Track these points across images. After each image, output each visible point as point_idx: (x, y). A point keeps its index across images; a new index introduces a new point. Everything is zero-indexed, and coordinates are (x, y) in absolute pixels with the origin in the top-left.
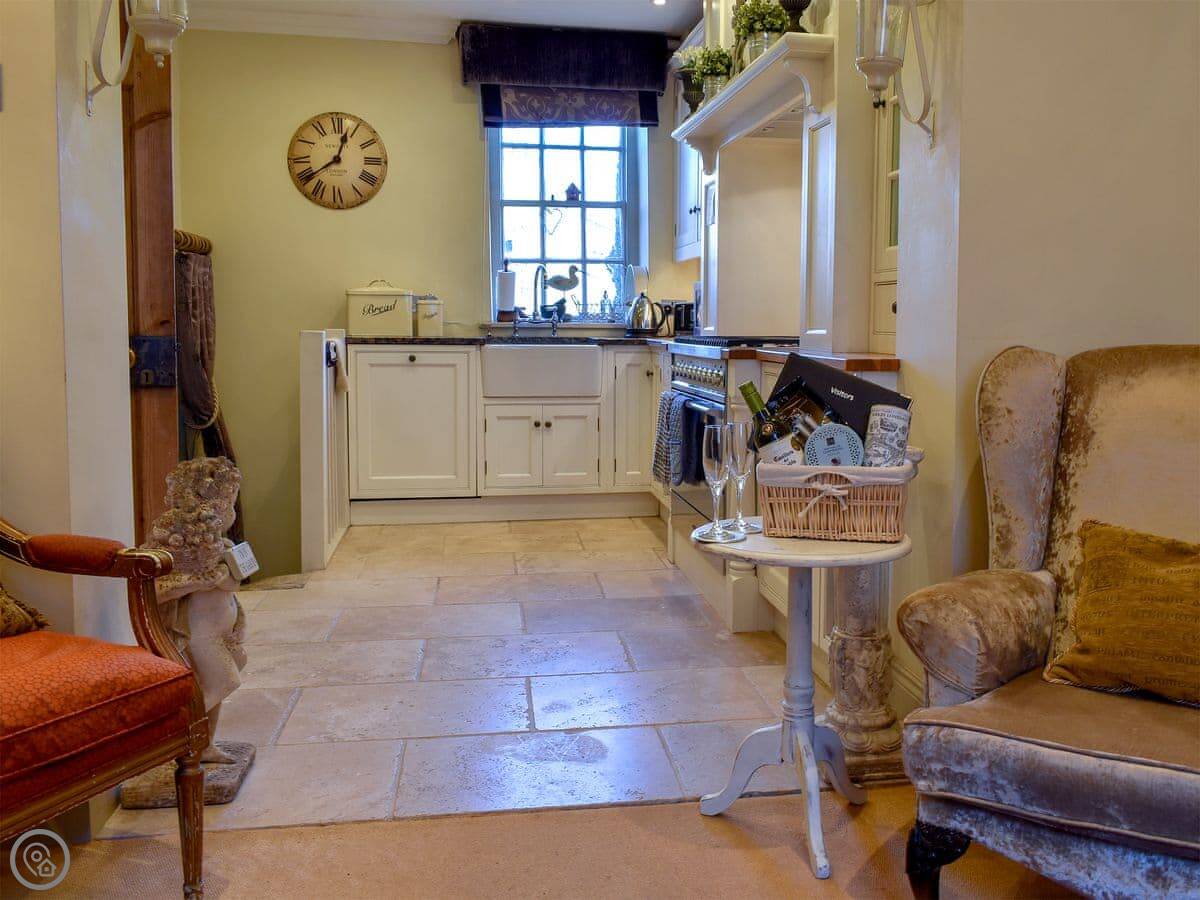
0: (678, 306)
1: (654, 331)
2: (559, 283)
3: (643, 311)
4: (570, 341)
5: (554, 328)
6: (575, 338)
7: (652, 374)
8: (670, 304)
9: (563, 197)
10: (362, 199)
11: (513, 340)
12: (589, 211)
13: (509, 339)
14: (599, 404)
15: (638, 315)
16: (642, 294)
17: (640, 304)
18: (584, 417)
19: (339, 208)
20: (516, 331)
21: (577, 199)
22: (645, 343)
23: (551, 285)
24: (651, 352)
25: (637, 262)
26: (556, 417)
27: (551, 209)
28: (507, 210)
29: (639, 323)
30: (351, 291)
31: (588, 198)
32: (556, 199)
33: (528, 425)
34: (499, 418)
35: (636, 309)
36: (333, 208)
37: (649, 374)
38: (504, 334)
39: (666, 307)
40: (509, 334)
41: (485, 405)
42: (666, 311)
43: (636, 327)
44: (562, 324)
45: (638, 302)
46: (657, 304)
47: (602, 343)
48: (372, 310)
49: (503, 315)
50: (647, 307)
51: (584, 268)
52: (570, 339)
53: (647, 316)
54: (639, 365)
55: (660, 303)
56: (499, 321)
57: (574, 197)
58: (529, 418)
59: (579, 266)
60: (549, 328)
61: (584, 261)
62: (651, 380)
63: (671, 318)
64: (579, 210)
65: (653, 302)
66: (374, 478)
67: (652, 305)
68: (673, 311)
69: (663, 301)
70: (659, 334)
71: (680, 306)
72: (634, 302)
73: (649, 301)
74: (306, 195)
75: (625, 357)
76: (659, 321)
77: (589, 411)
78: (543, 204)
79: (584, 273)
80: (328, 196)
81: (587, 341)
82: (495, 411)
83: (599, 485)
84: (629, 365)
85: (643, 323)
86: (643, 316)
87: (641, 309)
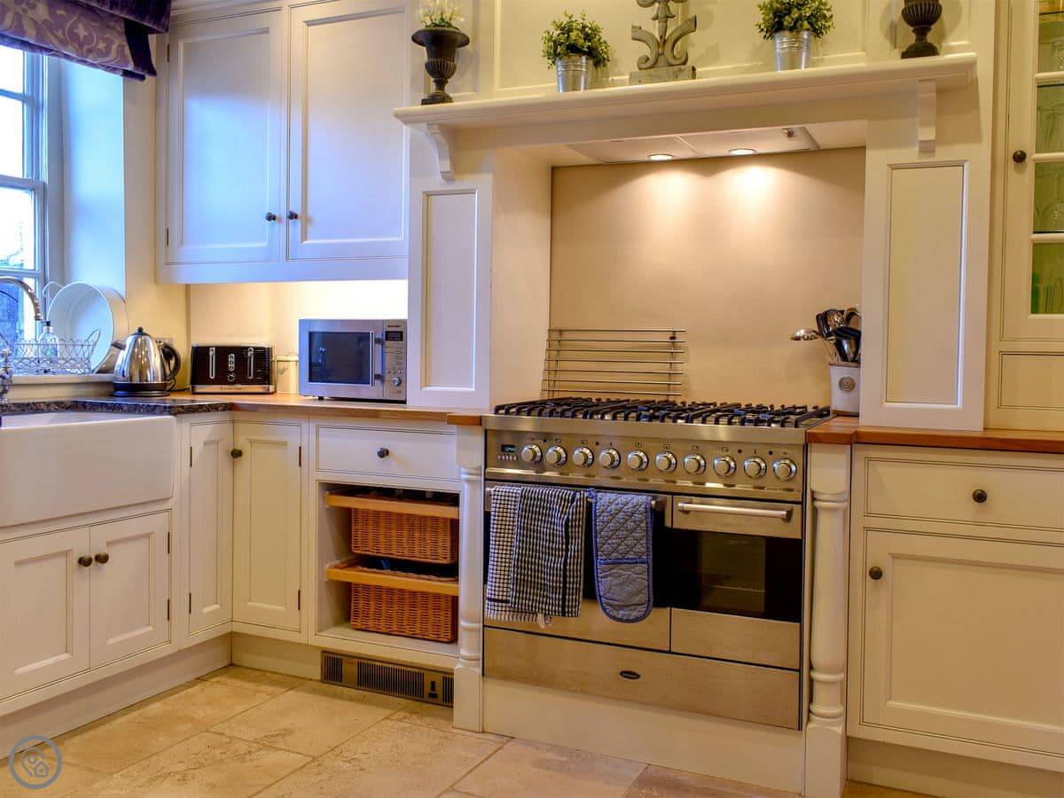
1: (166, 387)
3: (146, 356)
14: (167, 510)
15: (139, 362)
16: (140, 331)
17: (140, 346)
18: (147, 536)
24: (234, 421)
26: (109, 543)
29: (142, 374)
33: (70, 564)
35: (133, 354)
37: (235, 454)
45: (135, 343)
50: (152, 348)
53: (154, 363)
54: (218, 442)
58: (73, 551)
72: (129, 341)
73: (153, 340)
77: (156, 524)
83: (170, 641)
85: (148, 373)
86: (148, 360)
87: (143, 353)
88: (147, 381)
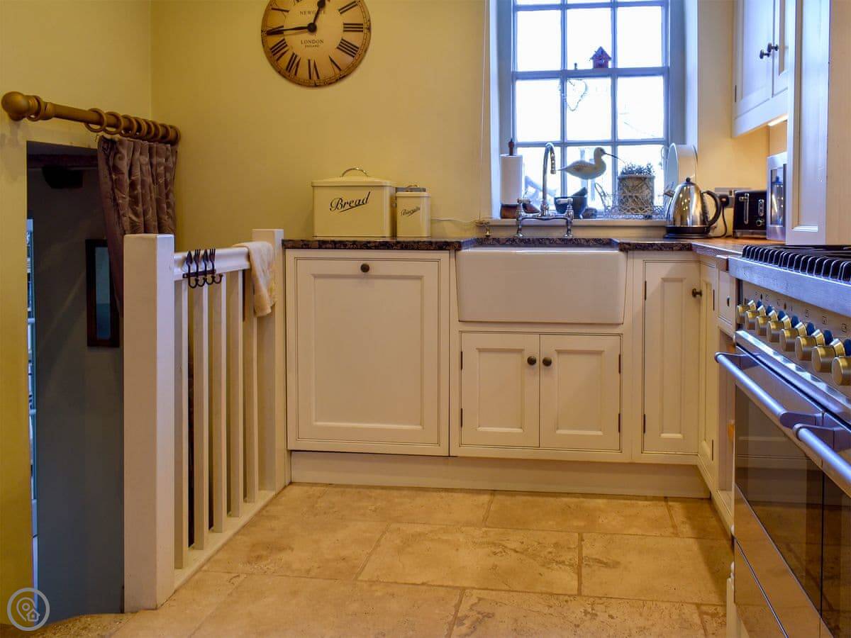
0: (738, 195)
1: (705, 231)
2: (580, 169)
3: (688, 204)
4: (587, 243)
5: (568, 226)
6: (596, 240)
7: (700, 293)
8: (728, 193)
9: (589, 65)
10: (342, 74)
11: (513, 242)
12: (621, 81)
13: (508, 240)
14: (620, 335)
15: (682, 208)
16: (688, 180)
17: (686, 193)
18: (599, 353)
19: (316, 86)
20: (519, 230)
21: (605, 65)
22: (689, 248)
23: (572, 173)
24: (699, 262)
25: (682, 140)
26: (559, 352)
27: (573, 81)
28: (520, 85)
29: (683, 219)
30: (318, 182)
31: (620, 65)
32: (579, 68)
33: (520, 361)
34: (480, 350)
35: (678, 201)
36: (309, 86)
37: (696, 294)
38: (503, 234)
39: (721, 197)
40: (511, 234)
41: (461, 332)
42: (722, 203)
43: (678, 225)
44: (581, 221)
45: (681, 191)
46: (709, 193)
47: (626, 248)
48: (341, 205)
49: (508, 210)
50: (695, 198)
51: (614, 150)
52: (588, 241)
53: (695, 210)
54: (681, 280)
55: (713, 191)
56: (503, 217)
57: (602, 64)
58: (520, 351)
59: (608, 149)
60: (563, 226)
61: (615, 143)
62: (699, 302)
63: (729, 213)
64: (608, 81)
65: (702, 191)
66: (319, 423)
67: (701, 196)
68: (732, 202)
69: (716, 189)
70: (711, 234)
71: (742, 194)
72: (677, 190)
73: (697, 189)
74: (279, 72)
75: (660, 268)
76: (711, 216)
77: (607, 344)
78: (564, 75)
79: (614, 157)
80: (303, 72)
81: (608, 243)
82: (476, 340)
83: (620, 450)
84: (665, 280)
85: (688, 219)
86: (689, 209)
87: (686, 201)
88: (687, 225)
